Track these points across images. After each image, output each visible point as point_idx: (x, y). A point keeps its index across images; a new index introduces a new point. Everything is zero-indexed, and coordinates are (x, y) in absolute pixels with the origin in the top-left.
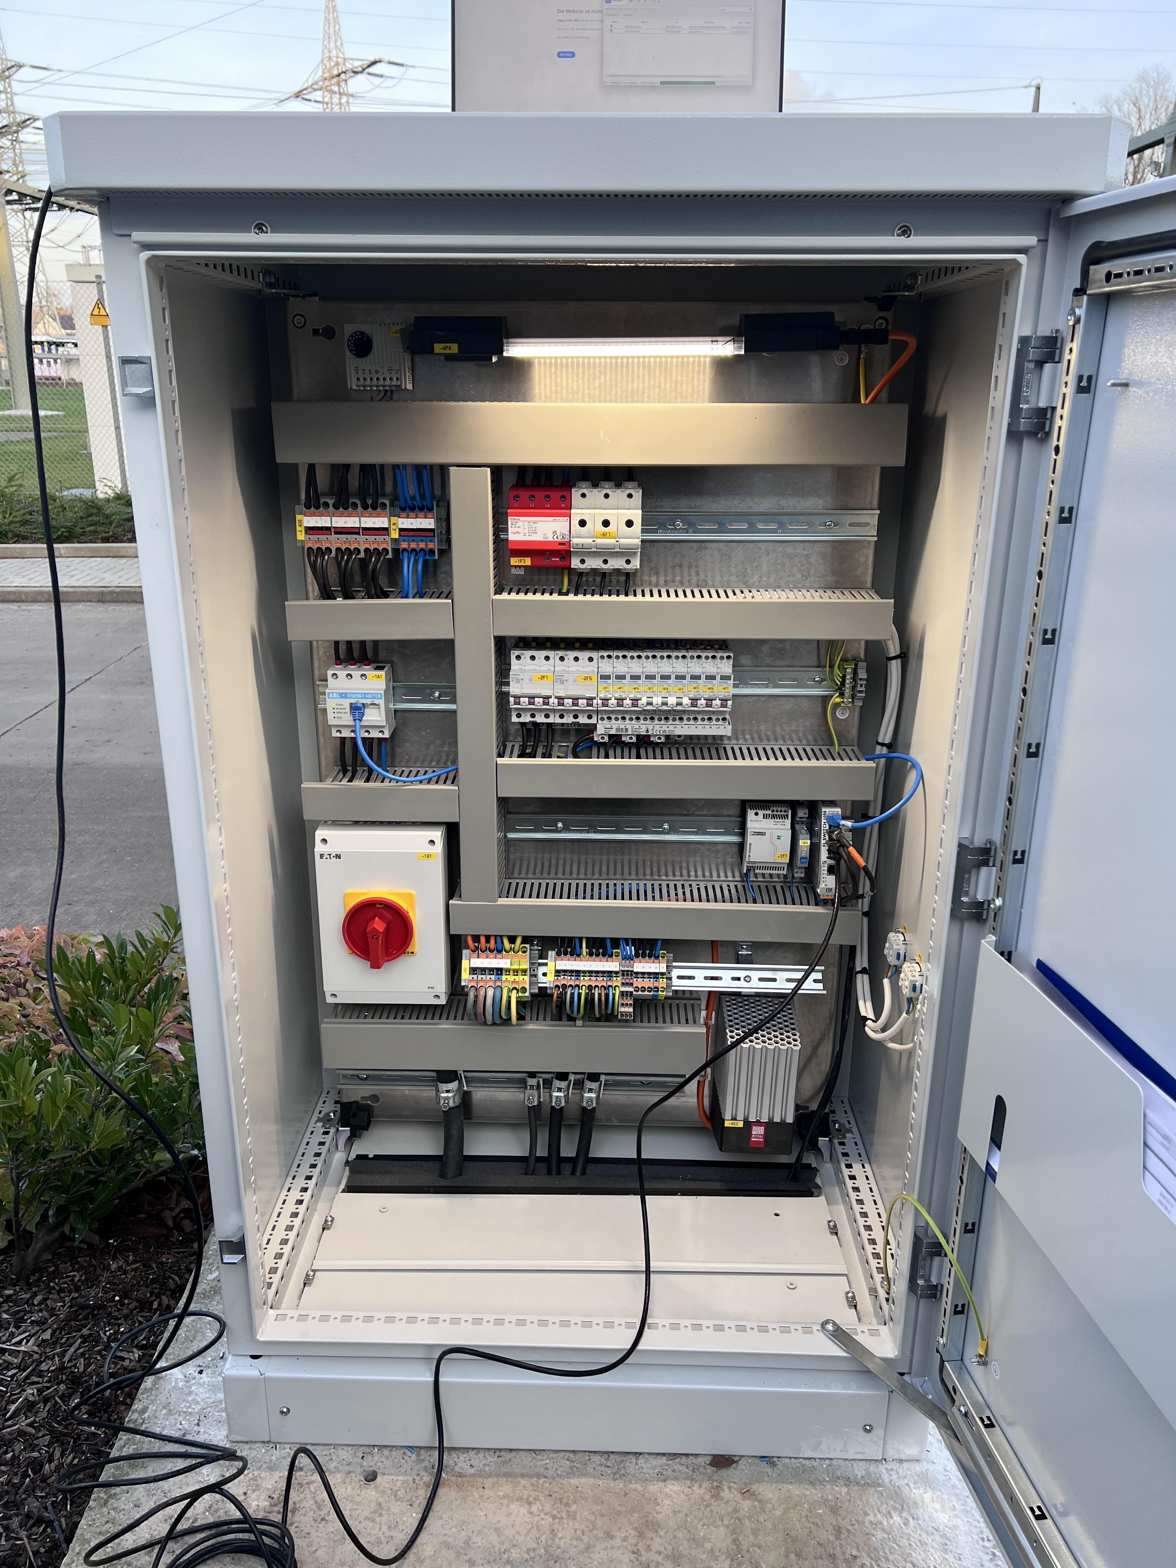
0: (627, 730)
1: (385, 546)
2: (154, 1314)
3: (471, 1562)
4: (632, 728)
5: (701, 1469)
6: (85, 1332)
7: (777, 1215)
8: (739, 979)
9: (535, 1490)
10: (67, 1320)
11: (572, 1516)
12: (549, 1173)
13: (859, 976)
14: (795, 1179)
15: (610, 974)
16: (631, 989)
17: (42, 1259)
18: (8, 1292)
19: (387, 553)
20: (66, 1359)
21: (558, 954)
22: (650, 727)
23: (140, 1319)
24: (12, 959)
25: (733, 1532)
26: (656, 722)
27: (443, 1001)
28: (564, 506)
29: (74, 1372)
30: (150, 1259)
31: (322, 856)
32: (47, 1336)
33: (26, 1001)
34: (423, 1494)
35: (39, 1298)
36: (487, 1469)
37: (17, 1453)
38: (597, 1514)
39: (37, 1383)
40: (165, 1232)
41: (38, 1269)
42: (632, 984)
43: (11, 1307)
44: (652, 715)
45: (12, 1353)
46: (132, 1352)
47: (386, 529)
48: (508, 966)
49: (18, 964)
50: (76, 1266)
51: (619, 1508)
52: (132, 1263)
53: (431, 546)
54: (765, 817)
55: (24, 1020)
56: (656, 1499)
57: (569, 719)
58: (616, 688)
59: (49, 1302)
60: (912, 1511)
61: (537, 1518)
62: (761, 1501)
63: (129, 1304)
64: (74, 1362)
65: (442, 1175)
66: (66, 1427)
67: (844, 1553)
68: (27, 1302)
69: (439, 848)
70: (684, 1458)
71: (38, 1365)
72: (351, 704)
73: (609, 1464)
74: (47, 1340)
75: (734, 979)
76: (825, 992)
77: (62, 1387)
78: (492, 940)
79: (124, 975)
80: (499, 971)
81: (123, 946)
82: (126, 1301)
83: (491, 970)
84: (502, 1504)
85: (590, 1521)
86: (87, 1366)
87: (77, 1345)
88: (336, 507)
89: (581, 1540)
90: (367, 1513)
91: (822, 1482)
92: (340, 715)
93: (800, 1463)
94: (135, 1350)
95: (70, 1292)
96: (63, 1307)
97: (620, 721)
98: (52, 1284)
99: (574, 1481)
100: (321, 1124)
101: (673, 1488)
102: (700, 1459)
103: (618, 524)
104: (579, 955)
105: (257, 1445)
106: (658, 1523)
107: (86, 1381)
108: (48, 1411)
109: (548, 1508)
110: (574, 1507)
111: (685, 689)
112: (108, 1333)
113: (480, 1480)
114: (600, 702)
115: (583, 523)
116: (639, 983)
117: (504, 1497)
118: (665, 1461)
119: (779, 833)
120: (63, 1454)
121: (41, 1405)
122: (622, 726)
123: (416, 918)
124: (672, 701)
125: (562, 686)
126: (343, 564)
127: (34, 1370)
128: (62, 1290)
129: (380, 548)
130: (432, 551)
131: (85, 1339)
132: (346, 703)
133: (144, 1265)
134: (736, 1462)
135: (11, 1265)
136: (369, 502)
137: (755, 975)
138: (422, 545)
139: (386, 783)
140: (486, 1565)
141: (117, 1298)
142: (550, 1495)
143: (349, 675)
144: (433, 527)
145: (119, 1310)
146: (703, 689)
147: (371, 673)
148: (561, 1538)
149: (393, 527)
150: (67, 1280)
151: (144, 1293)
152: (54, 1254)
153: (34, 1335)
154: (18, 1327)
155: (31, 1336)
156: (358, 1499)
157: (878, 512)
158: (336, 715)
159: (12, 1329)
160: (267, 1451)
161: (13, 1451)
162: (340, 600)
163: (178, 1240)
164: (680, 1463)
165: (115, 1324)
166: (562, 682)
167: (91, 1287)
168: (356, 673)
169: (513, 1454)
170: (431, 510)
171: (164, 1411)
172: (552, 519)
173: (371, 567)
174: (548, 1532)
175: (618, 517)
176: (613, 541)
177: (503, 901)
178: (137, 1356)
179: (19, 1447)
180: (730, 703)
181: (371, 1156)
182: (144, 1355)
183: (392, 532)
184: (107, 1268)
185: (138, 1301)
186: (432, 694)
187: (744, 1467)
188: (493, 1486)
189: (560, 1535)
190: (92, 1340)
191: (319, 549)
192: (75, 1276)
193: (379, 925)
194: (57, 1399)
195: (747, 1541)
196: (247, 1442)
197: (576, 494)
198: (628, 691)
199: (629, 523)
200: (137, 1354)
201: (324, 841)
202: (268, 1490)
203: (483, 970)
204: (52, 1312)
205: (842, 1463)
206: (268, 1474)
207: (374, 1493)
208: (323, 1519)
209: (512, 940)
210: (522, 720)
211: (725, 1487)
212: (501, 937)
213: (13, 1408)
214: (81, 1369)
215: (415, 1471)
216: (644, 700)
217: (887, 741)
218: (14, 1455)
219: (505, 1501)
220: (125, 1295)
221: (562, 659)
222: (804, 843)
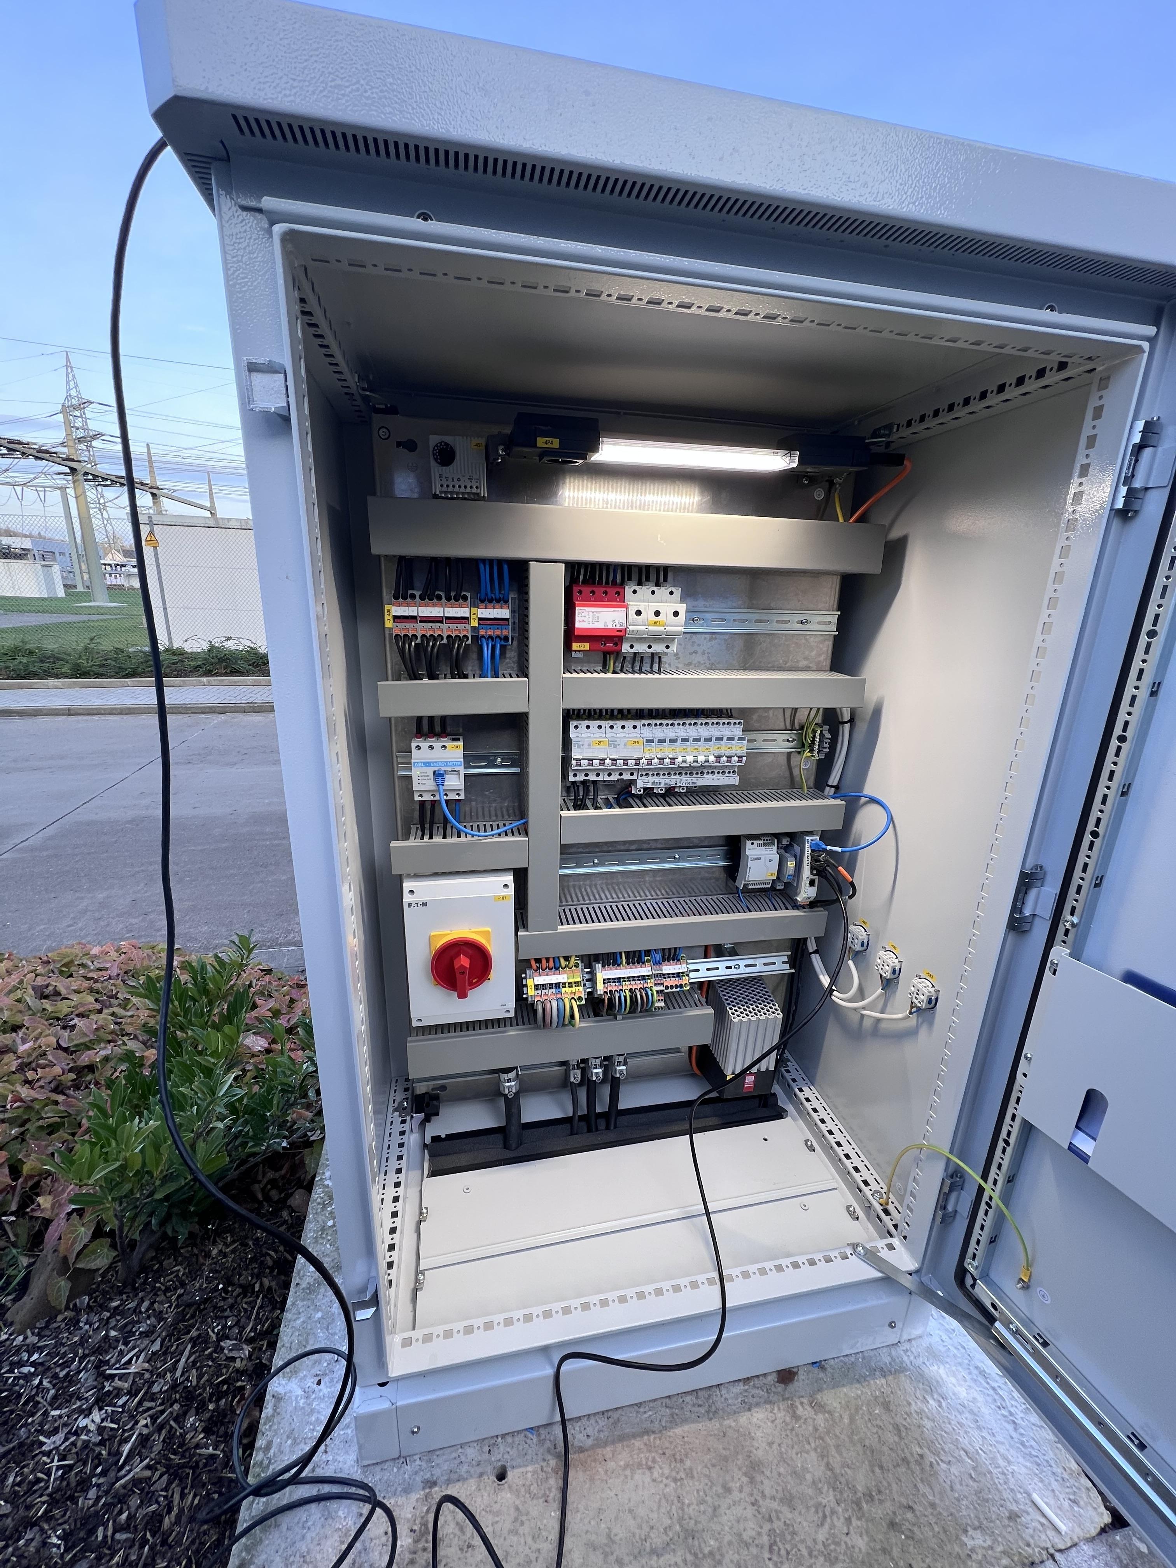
0: (660, 783)
1: (465, 633)
2: (258, 1297)
3: (619, 1561)
4: (664, 782)
5: (773, 1389)
6: (194, 1333)
7: (765, 1140)
8: (730, 967)
9: (650, 1451)
10: (175, 1323)
11: (690, 1474)
12: (589, 1130)
13: (813, 956)
14: (765, 1105)
15: (643, 978)
16: (662, 988)
17: (147, 1257)
18: (115, 1304)
19: (468, 639)
20: (178, 1373)
21: (603, 966)
22: (678, 780)
23: (245, 1306)
24: (104, 973)
25: (822, 1456)
26: (683, 776)
27: (512, 1014)
28: (618, 599)
29: (187, 1387)
30: (246, 1237)
31: (410, 905)
32: (156, 1347)
33: (117, 1010)
34: (554, 1483)
35: (146, 1304)
36: (602, 1435)
37: (133, 1509)
38: (709, 1465)
39: (149, 1409)
40: (256, 1206)
41: (144, 1269)
42: (662, 984)
43: (118, 1321)
44: (680, 771)
45: (122, 1377)
46: (242, 1349)
47: (466, 618)
48: (565, 980)
49: (110, 978)
50: (180, 1259)
51: (724, 1452)
52: (231, 1244)
53: (505, 633)
54: (759, 845)
55: (117, 1027)
56: (749, 1433)
57: (615, 777)
58: (658, 750)
59: (156, 1305)
60: (939, 1390)
61: (662, 1486)
62: (830, 1413)
63: (233, 1291)
64: (187, 1375)
65: (506, 1146)
66: (183, 1456)
67: (912, 1454)
68: (135, 1311)
69: (511, 891)
70: (756, 1379)
71: (150, 1387)
72: (434, 772)
73: (700, 1403)
74: (158, 1351)
75: (727, 968)
76: (793, 971)
77: (176, 1407)
78: (551, 961)
79: (205, 991)
80: (558, 985)
81: (203, 967)
82: (230, 1289)
83: (551, 986)
84: (626, 1476)
85: (706, 1476)
86: (200, 1377)
87: (187, 1352)
88: (422, 598)
89: (706, 1502)
90: (508, 1525)
91: (865, 1378)
92: (424, 782)
93: (841, 1361)
94: (245, 1346)
95: (176, 1289)
96: (170, 1307)
97: (655, 777)
98: (158, 1285)
99: (678, 1431)
100: (398, 1113)
101: (759, 1415)
102: (769, 1378)
103: (666, 615)
104: (619, 965)
105: (388, 1464)
106: (760, 1461)
107: (200, 1394)
108: (164, 1441)
109: (667, 1472)
110: (688, 1463)
111: (711, 749)
112: (216, 1330)
113: (599, 1451)
114: (645, 762)
115: (639, 613)
116: (668, 982)
117: (627, 1466)
118: (742, 1388)
119: (771, 857)
120: (183, 1496)
121: (156, 1436)
122: (657, 781)
123: (493, 950)
124: (701, 758)
125: (615, 750)
126: (429, 649)
127: (146, 1393)
128: (168, 1289)
129: (461, 635)
130: (506, 639)
131: (194, 1342)
132: (430, 771)
133: (241, 1244)
134: (796, 1373)
135: (117, 1272)
136: (453, 594)
137: (742, 963)
138: (498, 632)
139: (463, 839)
140: (633, 1562)
141: (221, 1286)
142: (664, 1454)
143: (431, 747)
144: (508, 617)
145: (224, 1299)
146: (724, 749)
147: (450, 744)
148: (689, 1505)
149: (473, 616)
150: (172, 1276)
151: (246, 1278)
152: (157, 1249)
153: (143, 1350)
154: (126, 1344)
155: (141, 1351)
156: (496, 1507)
157: (839, 613)
158: (420, 782)
159: (121, 1347)
160: (399, 1469)
161: (128, 1509)
162: (426, 680)
163: (268, 1211)
164: (754, 1386)
165: (222, 1317)
166: (615, 746)
167: (195, 1279)
168: (437, 745)
169: (620, 1412)
170: (506, 602)
171: (289, 1442)
172: (612, 609)
173: (455, 652)
174: (676, 1502)
175: (667, 609)
176: (662, 628)
177: (562, 929)
178: (247, 1352)
179: (134, 1501)
180: (744, 759)
181: (443, 1136)
182: (254, 1349)
183: (472, 621)
184: (208, 1255)
185: (241, 1286)
186: (496, 760)
187: (803, 1377)
188: (613, 1456)
189: (687, 1502)
190: (200, 1341)
191: (406, 635)
192: (179, 1270)
193: (464, 961)
194: (172, 1423)
195: (836, 1460)
196: (377, 1464)
197: (629, 590)
198: (667, 751)
199: (676, 614)
200: (247, 1349)
201: (412, 892)
202: (408, 1520)
203: (544, 986)
204: (160, 1317)
205: (872, 1353)
206: (404, 1498)
207: (509, 1495)
208: (469, 1546)
209: (567, 959)
210: (577, 779)
211: (798, 1404)
212: (558, 958)
213: (126, 1448)
214: (194, 1383)
215: (540, 1457)
216: (680, 759)
217: (835, 784)
218: (129, 1514)
219: (628, 1472)
220: (228, 1282)
221: (612, 727)
222: (791, 864)
